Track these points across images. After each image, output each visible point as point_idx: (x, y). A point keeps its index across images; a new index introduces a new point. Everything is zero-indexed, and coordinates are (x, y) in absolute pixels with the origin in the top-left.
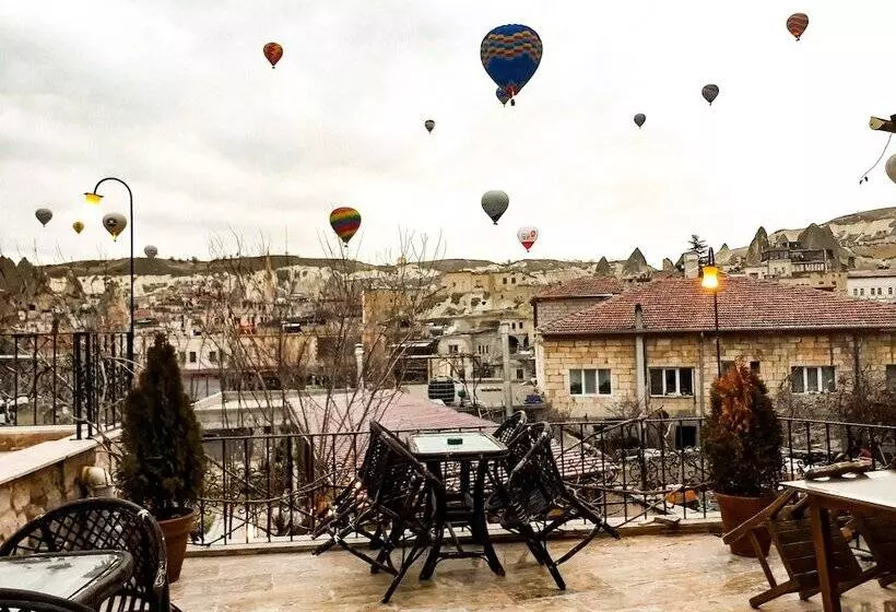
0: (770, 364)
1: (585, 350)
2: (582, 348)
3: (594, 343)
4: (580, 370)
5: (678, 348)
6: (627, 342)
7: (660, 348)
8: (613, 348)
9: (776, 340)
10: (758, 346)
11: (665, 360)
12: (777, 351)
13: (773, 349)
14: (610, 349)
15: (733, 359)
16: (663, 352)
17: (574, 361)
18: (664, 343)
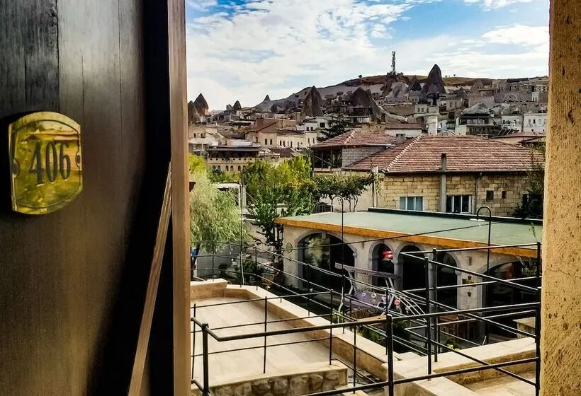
0: (512, 193)
1: (410, 183)
2: (408, 181)
3: (415, 179)
4: (405, 198)
5: (463, 183)
6: (435, 179)
7: (453, 183)
8: (427, 182)
9: (516, 178)
10: (506, 181)
11: (455, 190)
12: (516, 185)
13: (514, 183)
14: (425, 183)
15: (493, 189)
16: (456, 185)
17: (403, 191)
18: (455, 180)
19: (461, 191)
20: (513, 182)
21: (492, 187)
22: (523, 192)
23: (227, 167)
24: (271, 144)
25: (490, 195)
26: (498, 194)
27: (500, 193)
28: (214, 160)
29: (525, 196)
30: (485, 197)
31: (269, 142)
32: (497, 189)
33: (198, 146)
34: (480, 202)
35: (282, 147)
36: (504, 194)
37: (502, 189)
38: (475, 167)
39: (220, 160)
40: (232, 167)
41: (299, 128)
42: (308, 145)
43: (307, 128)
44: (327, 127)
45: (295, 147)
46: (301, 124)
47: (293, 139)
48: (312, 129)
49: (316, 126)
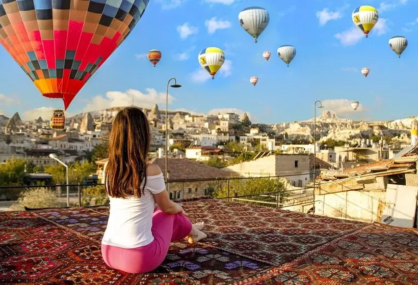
19: (177, 189)
20: (200, 183)
21: (191, 186)
22: (205, 188)
23: (37, 161)
24: (65, 147)
25: (190, 190)
26: (193, 190)
27: (195, 189)
28: (29, 157)
29: (206, 190)
30: (187, 191)
31: (63, 147)
32: (193, 187)
33: (19, 148)
34: (186, 194)
35: (71, 149)
36: (196, 189)
37: (195, 187)
38: (183, 177)
39: (33, 157)
40: (40, 161)
41: (80, 138)
42: (86, 148)
43: (86, 138)
44: (97, 137)
45: (78, 149)
46: (82, 135)
47: (78, 144)
48: (88, 138)
49: (91, 137)
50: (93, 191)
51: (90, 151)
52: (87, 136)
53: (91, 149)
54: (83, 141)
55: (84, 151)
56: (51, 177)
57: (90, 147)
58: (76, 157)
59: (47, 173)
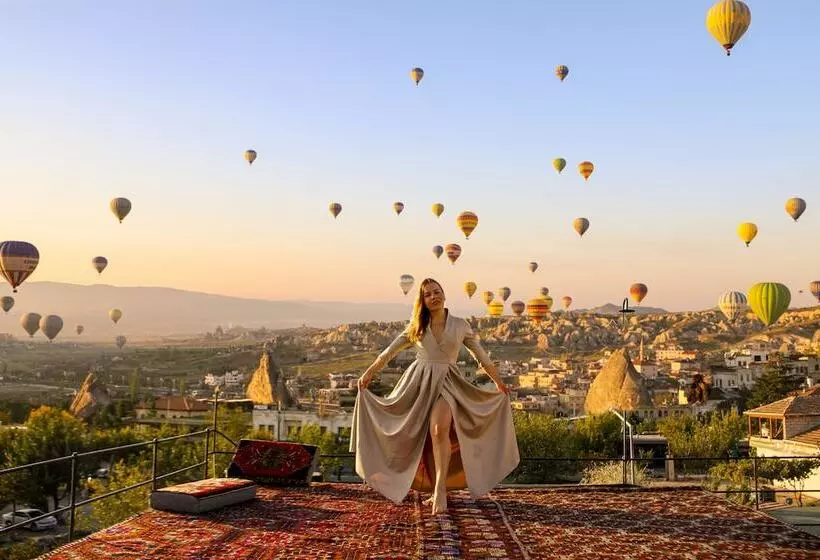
41: (729, 363)
42: (741, 383)
43: (740, 363)
44: (763, 360)
45: (725, 386)
46: (730, 359)
47: (723, 377)
48: (745, 364)
49: (750, 360)
50: (729, 471)
51: (748, 388)
52: (742, 359)
53: (750, 384)
54: (734, 371)
55: (736, 389)
56: (666, 441)
57: (748, 380)
58: (719, 402)
59: (661, 434)
